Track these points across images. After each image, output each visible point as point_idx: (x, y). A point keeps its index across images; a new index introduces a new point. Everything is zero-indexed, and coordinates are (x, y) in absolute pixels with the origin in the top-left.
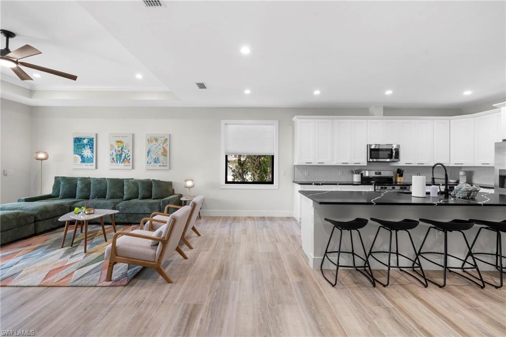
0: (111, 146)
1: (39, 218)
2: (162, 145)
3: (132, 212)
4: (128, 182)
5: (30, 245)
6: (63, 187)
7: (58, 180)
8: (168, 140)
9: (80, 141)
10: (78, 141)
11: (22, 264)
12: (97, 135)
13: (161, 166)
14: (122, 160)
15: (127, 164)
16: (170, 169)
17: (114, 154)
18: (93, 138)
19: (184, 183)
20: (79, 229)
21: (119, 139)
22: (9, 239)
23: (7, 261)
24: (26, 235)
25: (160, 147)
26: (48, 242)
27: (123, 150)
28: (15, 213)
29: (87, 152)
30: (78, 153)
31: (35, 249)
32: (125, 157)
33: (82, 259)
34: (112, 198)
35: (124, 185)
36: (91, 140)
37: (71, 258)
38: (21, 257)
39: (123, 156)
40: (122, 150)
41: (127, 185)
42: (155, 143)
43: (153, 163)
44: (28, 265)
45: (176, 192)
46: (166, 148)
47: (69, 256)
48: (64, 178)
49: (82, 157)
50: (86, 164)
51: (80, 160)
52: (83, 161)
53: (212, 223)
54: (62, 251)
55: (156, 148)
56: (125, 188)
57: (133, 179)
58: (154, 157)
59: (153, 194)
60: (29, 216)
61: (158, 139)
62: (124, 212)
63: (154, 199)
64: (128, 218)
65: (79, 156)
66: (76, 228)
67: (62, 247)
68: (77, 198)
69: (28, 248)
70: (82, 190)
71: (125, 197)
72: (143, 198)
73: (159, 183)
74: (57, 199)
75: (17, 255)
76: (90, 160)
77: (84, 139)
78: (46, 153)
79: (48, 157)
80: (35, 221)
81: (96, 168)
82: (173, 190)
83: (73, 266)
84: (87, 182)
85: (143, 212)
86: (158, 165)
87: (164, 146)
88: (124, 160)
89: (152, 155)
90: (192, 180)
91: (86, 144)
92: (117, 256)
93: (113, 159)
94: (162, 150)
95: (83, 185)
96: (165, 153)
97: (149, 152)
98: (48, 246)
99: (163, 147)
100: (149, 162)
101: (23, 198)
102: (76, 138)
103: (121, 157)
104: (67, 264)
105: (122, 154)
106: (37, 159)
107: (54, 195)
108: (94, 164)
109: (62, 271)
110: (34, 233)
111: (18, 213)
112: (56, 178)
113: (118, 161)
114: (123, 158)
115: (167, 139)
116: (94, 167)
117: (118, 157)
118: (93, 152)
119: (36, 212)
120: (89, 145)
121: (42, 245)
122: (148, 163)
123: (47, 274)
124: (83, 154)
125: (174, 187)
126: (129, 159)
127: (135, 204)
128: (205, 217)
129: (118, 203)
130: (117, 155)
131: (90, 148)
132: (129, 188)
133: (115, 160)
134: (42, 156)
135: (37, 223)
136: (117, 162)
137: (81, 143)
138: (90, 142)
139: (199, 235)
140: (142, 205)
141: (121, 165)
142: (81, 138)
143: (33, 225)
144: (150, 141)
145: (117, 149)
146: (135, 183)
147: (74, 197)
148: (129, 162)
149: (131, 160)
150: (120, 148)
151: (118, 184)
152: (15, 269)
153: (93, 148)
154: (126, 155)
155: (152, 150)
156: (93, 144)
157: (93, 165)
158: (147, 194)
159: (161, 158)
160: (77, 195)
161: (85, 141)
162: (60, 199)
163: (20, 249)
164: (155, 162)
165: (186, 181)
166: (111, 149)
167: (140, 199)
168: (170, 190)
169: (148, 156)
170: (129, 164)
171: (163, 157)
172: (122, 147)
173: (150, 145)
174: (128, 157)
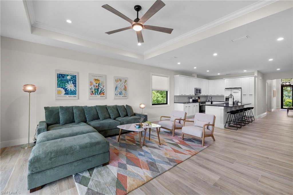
0: (91, 82)
2: (123, 84)
7: (50, 110)
8: (127, 81)
9: (63, 77)
10: (61, 76)
12: (79, 73)
13: (123, 96)
14: (99, 93)
15: (102, 95)
16: (128, 98)
17: (93, 88)
21: (96, 78)
29: (70, 86)
30: (61, 87)
32: (101, 91)
34: (105, 119)
35: (108, 110)
39: (100, 90)
40: (99, 85)
41: (111, 110)
42: (119, 82)
43: (118, 94)
46: (126, 86)
48: (63, 108)
49: (66, 90)
50: (69, 95)
51: (64, 92)
52: (66, 93)
55: (120, 85)
58: (119, 91)
59: (128, 113)
61: (121, 80)
63: (131, 116)
65: (62, 89)
70: (79, 116)
76: (74, 93)
77: (68, 75)
78: (34, 86)
79: (36, 90)
81: (78, 99)
84: (80, 109)
86: (121, 96)
87: (125, 84)
88: (100, 93)
89: (118, 90)
90: (144, 104)
91: (70, 80)
93: (92, 92)
94: (124, 87)
95: (80, 112)
96: (125, 89)
97: (116, 88)
100: (117, 94)
102: (60, 74)
103: (98, 90)
105: (99, 88)
106: (25, 91)
108: (77, 95)
113: (96, 94)
114: (99, 91)
117: (96, 90)
118: (75, 86)
120: (72, 81)
122: (116, 95)
124: (66, 87)
126: (104, 92)
130: (95, 89)
131: (73, 83)
132: (113, 111)
133: (94, 92)
134: (30, 88)
136: (95, 94)
137: (65, 78)
138: (73, 78)
141: (98, 96)
142: (63, 74)
144: (117, 81)
145: (95, 85)
148: (104, 94)
150: (97, 85)
151: (104, 109)
153: (75, 83)
154: (101, 89)
155: (118, 86)
156: (76, 80)
157: (75, 97)
158: (125, 114)
159: (124, 92)
161: (69, 78)
164: (120, 94)
165: (140, 105)
166: (91, 85)
169: (116, 90)
170: (104, 96)
171: (124, 91)
172: (99, 84)
173: (117, 83)
174: (103, 91)
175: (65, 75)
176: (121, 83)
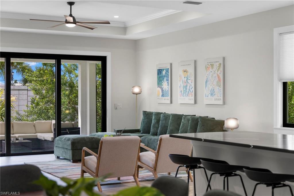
0: (180, 76)
2: (216, 72)
4: (185, 119)
8: (222, 66)
10: (160, 72)
12: (171, 64)
14: (187, 94)
15: (190, 98)
16: (225, 103)
17: (182, 85)
18: (168, 69)
21: (185, 68)
25: (215, 75)
27: (188, 81)
29: (165, 85)
30: (160, 86)
36: (167, 70)
39: (188, 87)
40: (187, 80)
42: (211, 69)
43: (209, 95)
46: (220, 75)
49: (162, 90)
50: (164, 98)
51: (161, 94)
52: (163, 95)
55: (212, 76)
58: (211, 88)
61: (213, 64)
65: (160, 89)
76: (167, 94)
77: (163, 70)
78: (140, 87)
79: (141, 91)
84: (158, 117)
86: (213, 98)
87: (218, 73)
88: (188, 92)
89: (209, 86)
91: (165, 76)
94: (217, 79)
96: (219, 82)
97: (206, 82)
100: (207, 95)
102: (159, 70)
105: (187, 85)
106: (134, 94)
107: (140, 129)
112: (144, 112)
113: (185, 94)
114: (188, 90)
115: (220, 64)
116: (169, 101)
117: (185, 89)
118: (168, 84)
124: (163, 87)
126: (192, 92)
130: (184, 87)
133: (182, 93)
134: (137, 90)
136: (184, 96)
137: (162, 75)
138: (167, 73)
141: (187, 99)
142: (161, 69)
144: (207, 68)
145: (183, 80)
147: (149, 133)
148: (192, 96)
153: (168, 80)
154: (190, 87)
155: (209, 79)
156: (169, 75)
157: (168, 99)
159: (216, 89)
160: (151, 130)
161: (164, 73)
162: (141, 134)
164: (212, 95)
166: (180, 81)
169: (206, 86)
170: (192, 98)
171: (217, 87)
172: (187, 78)
173: (208, 73)
174: (191, 89)
176: (212, 71)
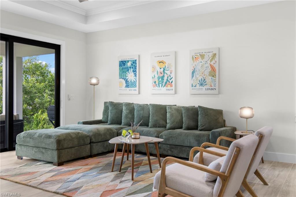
0: (154, 67)
1: (94, 140)
2: (209, 62)
3: (177, 143)
4: (171, 108)
5: (87, 165)
6: (111, 112)
7: (107, 106)
8: (217, 56)
9: (124, 65)
10: (123, 63)
11: (82, 180)
12: (139, 56)
13: (208, 89)
14: (164, 84)
15: (169, 87)
16: (219, 93)
17: (156, 76)
18: (136, 60)
19: (239, 110)
20: (125, 156)
21: (161, 59)
22: (73, 157)
23: (72, 175)
24: (84, 154)
25: (207, 65)
26: (100, 165)
27: (166, 72)
28: (76, 132)
29: (130, 76)
30: (122, 77)
31: (91, 169)
32: (167, 80)
33: (130, 186)
34: (155, 126)
35: (167, 112)
36: (134, 62)
37: (120, 183)
38: (81, 174)
39: (165, 78)
40: (164, 71)
41: (170, 112)
42: (200, 60)
43: (198, 85)
44: (87, 182)
45: (227, 123)
46: (215, 66)
47: (118, 181)
48: (112, 103)
49: (127, 81)
50: (130, 89)
51: (125, 85)
52: (127, 86)
53: (282, 171)
54: (112, 175)
55: (202, 66)
56: (168, 115)
57: (176, 105)
58: (200, 78)
59: (199, 124)
60: (87, 136)
61: (204, 55)
62: (167, 143)
63: (201, 130)
64: (172, 150)
65: (123, 80)
66: (123, 155)
67: (112, 171)
68: (123, 124)
69: (86, 167)
70: (126, 117)
71: (168, 126)
72: (188, 128)
73: (205, 110)
74: (106, 125)
75: (78, 172)
76: (133, 84)
77: (128, 61)
78: (97, 78)
79: (99, 83)
80: (90, 143)
81: (139, 93)
82: (224, 121)
83: (122, 191)
84: (131, 107)
85: (188, 145)
86: (204, 88)
87: (212, 63)
88: (166, 83)
89: (198, 76)
90: (252, 108)
91: (130, 67)
92: (167, 187)
93: (155, 82)
94: (209, 69)
95: (128, 111)
96: (213, 72)
97: (193, 72)
98: (101, 168)
99: (211, 65)
100: (194, 85)
101: (82, 121)
102: (121, 61)
104: (117, 188)
105: (164, 76)
106: (91, 85)
107: (103, 120)
108: (137, 88)
109: (114, 194)
110: (89, 154)
111: (79, 133)
112: (105, 103)
113: (160, 85)
114: (165, 81)
115: (215, 54)
116: (137, 92)
117: (160, 80)
118: (136, 75)
119: (91, 134)
120: (133, 68)
121: (96, 166)
122: (192, 86)
123: (102, 194)
124: (127, 78)
125: (225, 117)
126: (172, 82)
127: (180, 134)
128: (271, 162)
129: (161, 132)
130: (159, 78)
131: (134, 71)
132: (172, 115)
133: (157, 83)
134: (94, 81)
135: (92, 144)
136: (159, 87)
137: (126, 66)
138: (133, 64)
139: (265, 184)
140: (187, 135)
141: (163, 90)
142: (124, 61)
143: (89, 146)
144: (194, 58)
145: (159, 71)
146: (179, 110)
147: (120, 124)
148: (171, 86)
149: (173, 84)
150: (162, 70)
151: (161, 110)
152: (77, 184)
153: (136, 71)
154: (168, 77)
155: (197, 69)
156: (136, 66)
157: (135, 90)
158: (192, 124)
159: (209, 79)
160: (123, 121)
161: (129, 64)
162: (108, 124)
163: (80, 167)
164: (201, 85)
165: (241, 108)
166: (153, 72)
167: (185, 130)
168: (220, 120)
169: (193, 77)
170: (171, 88)
171: (210, 77)
172: (164, 68)
173: (195, 63)
174: (170, 79)
175: (125, 61)
176: (202, 61)
